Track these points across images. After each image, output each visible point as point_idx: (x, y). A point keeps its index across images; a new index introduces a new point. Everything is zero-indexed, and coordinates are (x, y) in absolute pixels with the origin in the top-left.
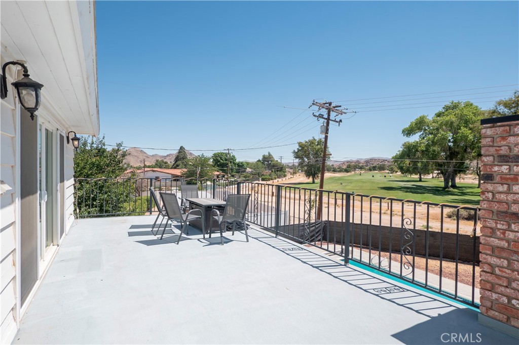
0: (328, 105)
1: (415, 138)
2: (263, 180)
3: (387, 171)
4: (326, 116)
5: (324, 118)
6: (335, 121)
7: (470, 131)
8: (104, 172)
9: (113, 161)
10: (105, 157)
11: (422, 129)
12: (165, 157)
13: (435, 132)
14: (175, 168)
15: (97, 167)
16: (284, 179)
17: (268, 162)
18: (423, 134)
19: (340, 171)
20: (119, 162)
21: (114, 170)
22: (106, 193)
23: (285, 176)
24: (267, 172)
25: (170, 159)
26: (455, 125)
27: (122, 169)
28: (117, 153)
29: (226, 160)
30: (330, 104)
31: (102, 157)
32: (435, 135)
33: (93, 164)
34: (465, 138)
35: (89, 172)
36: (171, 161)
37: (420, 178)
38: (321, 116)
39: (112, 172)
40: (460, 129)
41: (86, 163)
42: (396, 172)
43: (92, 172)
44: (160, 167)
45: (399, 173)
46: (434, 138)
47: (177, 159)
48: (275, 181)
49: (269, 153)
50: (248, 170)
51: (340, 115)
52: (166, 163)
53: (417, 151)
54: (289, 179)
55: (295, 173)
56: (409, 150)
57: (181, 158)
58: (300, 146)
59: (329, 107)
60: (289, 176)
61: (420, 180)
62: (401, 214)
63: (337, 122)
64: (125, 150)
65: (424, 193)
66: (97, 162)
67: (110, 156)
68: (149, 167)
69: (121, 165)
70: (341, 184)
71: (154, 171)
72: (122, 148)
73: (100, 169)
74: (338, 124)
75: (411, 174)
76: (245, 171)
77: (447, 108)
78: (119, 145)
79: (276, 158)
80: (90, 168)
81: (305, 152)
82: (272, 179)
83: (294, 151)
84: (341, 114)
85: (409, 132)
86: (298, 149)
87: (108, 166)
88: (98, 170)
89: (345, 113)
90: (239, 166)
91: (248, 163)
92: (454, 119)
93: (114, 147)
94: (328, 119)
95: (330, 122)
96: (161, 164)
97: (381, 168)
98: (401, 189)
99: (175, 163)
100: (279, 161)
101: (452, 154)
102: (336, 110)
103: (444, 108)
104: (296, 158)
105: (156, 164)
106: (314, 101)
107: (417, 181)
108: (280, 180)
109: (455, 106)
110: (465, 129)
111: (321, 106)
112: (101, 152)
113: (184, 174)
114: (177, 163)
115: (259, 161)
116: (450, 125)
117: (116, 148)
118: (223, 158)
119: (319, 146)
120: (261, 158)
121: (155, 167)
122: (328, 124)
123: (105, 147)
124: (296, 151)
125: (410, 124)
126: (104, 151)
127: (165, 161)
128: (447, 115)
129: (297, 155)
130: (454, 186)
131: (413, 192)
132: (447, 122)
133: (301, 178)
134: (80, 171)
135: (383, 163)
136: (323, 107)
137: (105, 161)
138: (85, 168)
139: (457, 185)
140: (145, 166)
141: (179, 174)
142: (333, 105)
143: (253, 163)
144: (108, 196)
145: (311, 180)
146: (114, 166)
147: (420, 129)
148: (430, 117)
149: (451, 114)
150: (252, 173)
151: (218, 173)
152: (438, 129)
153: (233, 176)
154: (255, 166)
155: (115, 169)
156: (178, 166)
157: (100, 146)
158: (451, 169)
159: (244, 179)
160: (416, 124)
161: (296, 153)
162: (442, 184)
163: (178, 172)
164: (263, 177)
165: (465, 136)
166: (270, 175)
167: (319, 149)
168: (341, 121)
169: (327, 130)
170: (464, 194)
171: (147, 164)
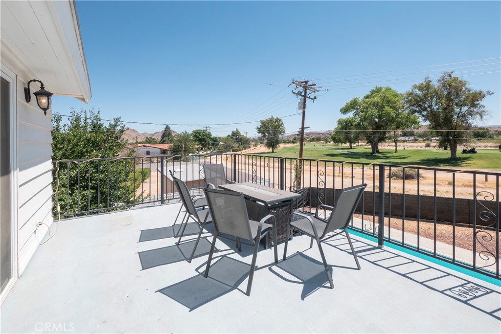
0: (304, 83)
1: (350, 115)
2: (233, 151)
3: (323, 142)
4: (303, 94)
5: (302, 95)
6: (309, 98)
7: (392, 109)
8: (100, 149)
9: (111, 137)
10: (102, 133)
11: (355, 108)
12: (153, 135)
13: (365, 110)
14: (162, 143)
15: (93, 144)
16: (249, 150)
17: (236, 136)
18: (355, 112)
19: (289, 142)
20: (117, 138)
21: (112, 147)
22: (102, 172)
23: (250, 147)
24: (236, 145)
25: (157, 136)
26: (380, 104)
27: (120, 145)
28: (114, 128)
29: (204, 136)
30: (306, 82)
31: (99, 133)
32: (366, 113)
33: (89, 140)
34: (388, 114)
35: (84, 150)
36: (159, 138)
37: (351, 146)
38: (299, 94)
39: (110, 148)
40: (384, 107)
41: (79, 139)
42: (330, 142)
43: (87, 150)
44: (150, 143)
45: (332, 143)
46: (365, 115)
47: (164, 136)
48: (243, 151)
49: (237, 130)
50: (221, 143)
51: (313, 93)
52: (154, 139)
53: (352, 125)
54: (252, 150)
55: (256, 145)
56: (346, 125)
57: (167, 135)
58: (262, 124)
59: (306, 86)
60: (252, 147)
61: (351, 148)
62: (351, 176)
63: (311, 99)
64: (123, 125)
65: (360, 158)
66: (93, 139)
67: (107, 132)
68: (140, 143)
69: (119, 141)
70: (295, 152)
71: (145, 146)
72: (119, 123)
73: (96, 145)
74: (312, 100)
75: (342, 143)
76: (218, 144)
77: (373, 92)
78: (117, 120)
79: (242, 133)
80: (85, 145)
81: (266, 128)
82: (240, 150)
83: (258, 127)
84: (315, 92)
85: (345, 111)
86: (260, 126)
87: (105, 143)
88: (93, 147)
89: (318, 91)
90: (214, 140)
91: (220, 138)
92: (379, 100)
93: (111, 122)
94: (305, 96)
95: (307, 99)
96: (150, 140)
97: (318, 140)
98: (341, 155)
99: (162, 139)
100: (245, 135)
101: (378, 126)
102: (312, 88)
103: (370, 92)
104: (259, 133)
105: (146, 141)
106: (293, 80)
107: (349, 149)
108: (246, 150)
109: (378, 90)
110: (388, 107)
111: (299, 84)
112: (97, 128)
113: (171, 148)
114: (164, 139)
115: (229, 136)
116: (376, 104)
117: (114, 123)
118: (201, 134)
119: (277, 123)
120: (230, 134)
121: (145, 143)
122: (305, 101)
123: (102, 122)
124: (259, 127)
125: (346, 104)
126: (100, 126)
127: (153, 137)
128: (374, 97)
129: (260, 130)
130: (378, 152)
131: (351, 158)
132: (374, 102)
133: (262, 149)
134: (71, 149)
135: (319, 135)
136: (301, 86)
137: (102, 137)
138: (77, 145)
139: (380, 151)
140: (137, 142)
141: (167, 148)
142: (309, 84)
143: (224, 138)
144: (106, 175)
145: (271, 150)
146: (112, 142)
147: (353, 108)
148: (361, 99)
149: (376, 96)
150: (223, 146)
151: (198, 147)
152: (367, 108)
153: (209, 149)
154: (225, 140)
155: (112, 145)
156: (164, 141)
157: (95, 121)
158: (376, 139)
159: (218, 151)
160: (351, 104)
161: (260, 129)
162: (370, 151)
163: (165, 147)
164: (233, 149)
165: (388, 113)
166: (238, 147)
167: (277, 125)
168: (315, 98)
169: (305, 105)
170: (388, 158)
171: (139, 141)
